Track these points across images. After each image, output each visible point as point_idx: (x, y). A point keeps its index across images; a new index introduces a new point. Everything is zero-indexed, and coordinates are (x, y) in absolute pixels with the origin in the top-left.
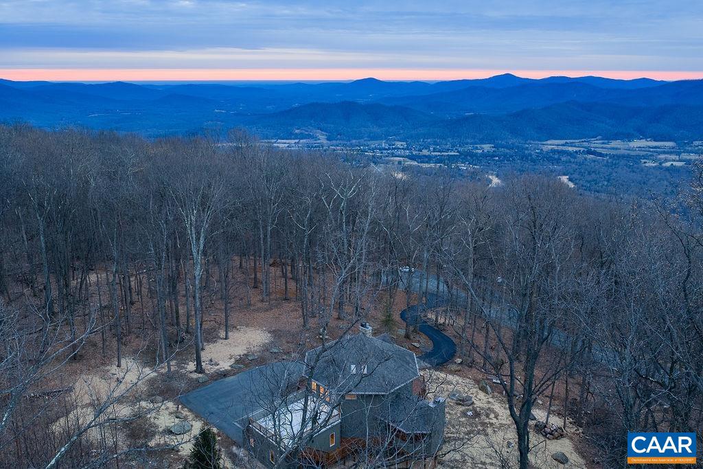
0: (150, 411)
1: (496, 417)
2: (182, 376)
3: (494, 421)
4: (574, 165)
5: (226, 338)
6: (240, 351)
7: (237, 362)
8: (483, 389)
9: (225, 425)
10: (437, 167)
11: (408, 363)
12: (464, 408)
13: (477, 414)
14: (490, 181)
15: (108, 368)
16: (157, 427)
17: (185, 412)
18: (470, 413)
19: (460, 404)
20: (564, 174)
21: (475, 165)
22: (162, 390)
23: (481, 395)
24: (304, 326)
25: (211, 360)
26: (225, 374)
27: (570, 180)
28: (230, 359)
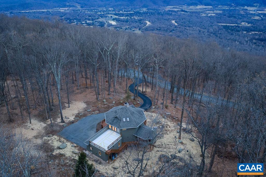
0: (49, 140)
1: (170, 127)
2: (57, 125)
3: (169, 129)
4: (177, 16)
5: (69, 107)
6: (76, 112)
7: (76, 116)
8: (164, 117)
9: (78, 142)
10: (126, 18)
11: (142, 115)
12: (158, 125)
13: (163, 127)
14: (147, 23)
15: (26, 124)
16: (53, 147)
17: (62, 139)
18: (161, 127)
19: (157, 124)
20: (173, 20)
21: (141, 17)
22: (50, 131)
23: (163, 120)
24: (97, 99)
25: (66, 117)
26: (72, 122)
27: (176, 22)
28: (73, 115)
